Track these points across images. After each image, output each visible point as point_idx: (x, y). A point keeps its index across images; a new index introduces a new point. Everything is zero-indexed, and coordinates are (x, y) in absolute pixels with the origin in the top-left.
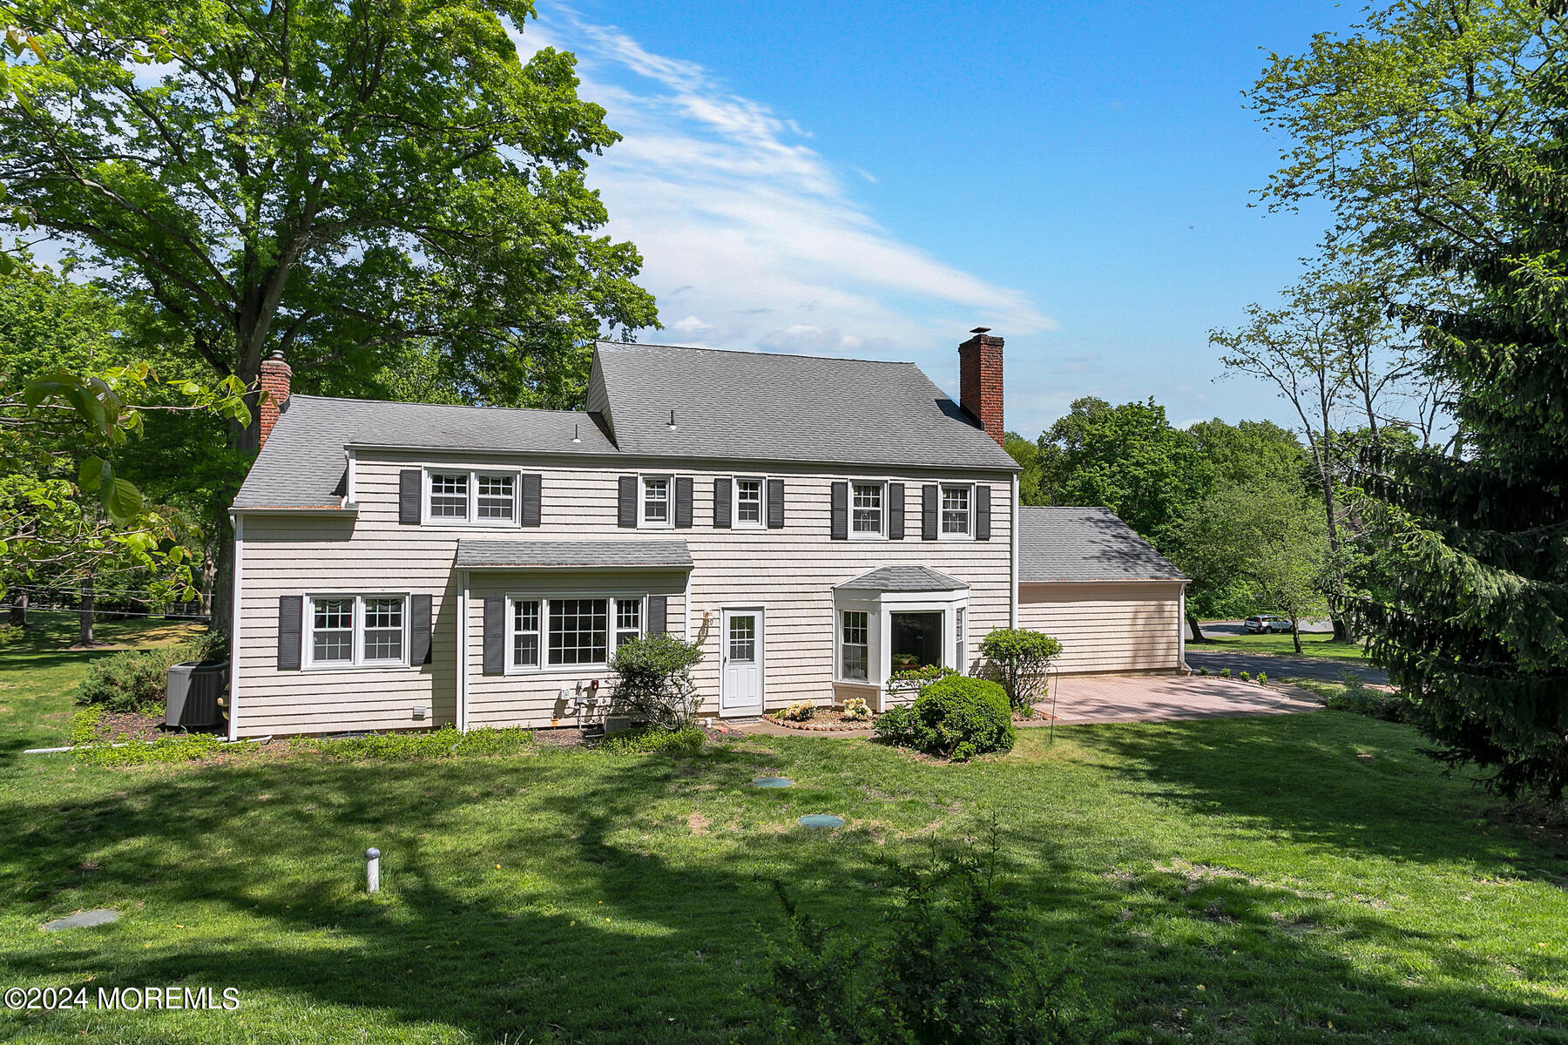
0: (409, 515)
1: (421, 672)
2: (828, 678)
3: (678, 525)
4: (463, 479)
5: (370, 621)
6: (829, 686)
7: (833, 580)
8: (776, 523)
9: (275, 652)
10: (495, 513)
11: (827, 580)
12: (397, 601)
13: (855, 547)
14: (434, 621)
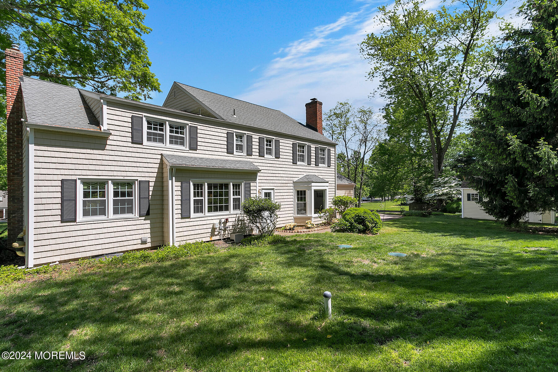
0: (136, 140)
1: (145, 220)
2: (292, 215)
3: (248, 155)
4: (162, 125)
5: (116, 194)
6: (292, 218)
7: (293, 179)
8: (277, 156)
9: (59, 212)
10: (176, 143)
11: (292, 179)
12: (130, 184)
13: (299, 167)
14: (151, 194)
